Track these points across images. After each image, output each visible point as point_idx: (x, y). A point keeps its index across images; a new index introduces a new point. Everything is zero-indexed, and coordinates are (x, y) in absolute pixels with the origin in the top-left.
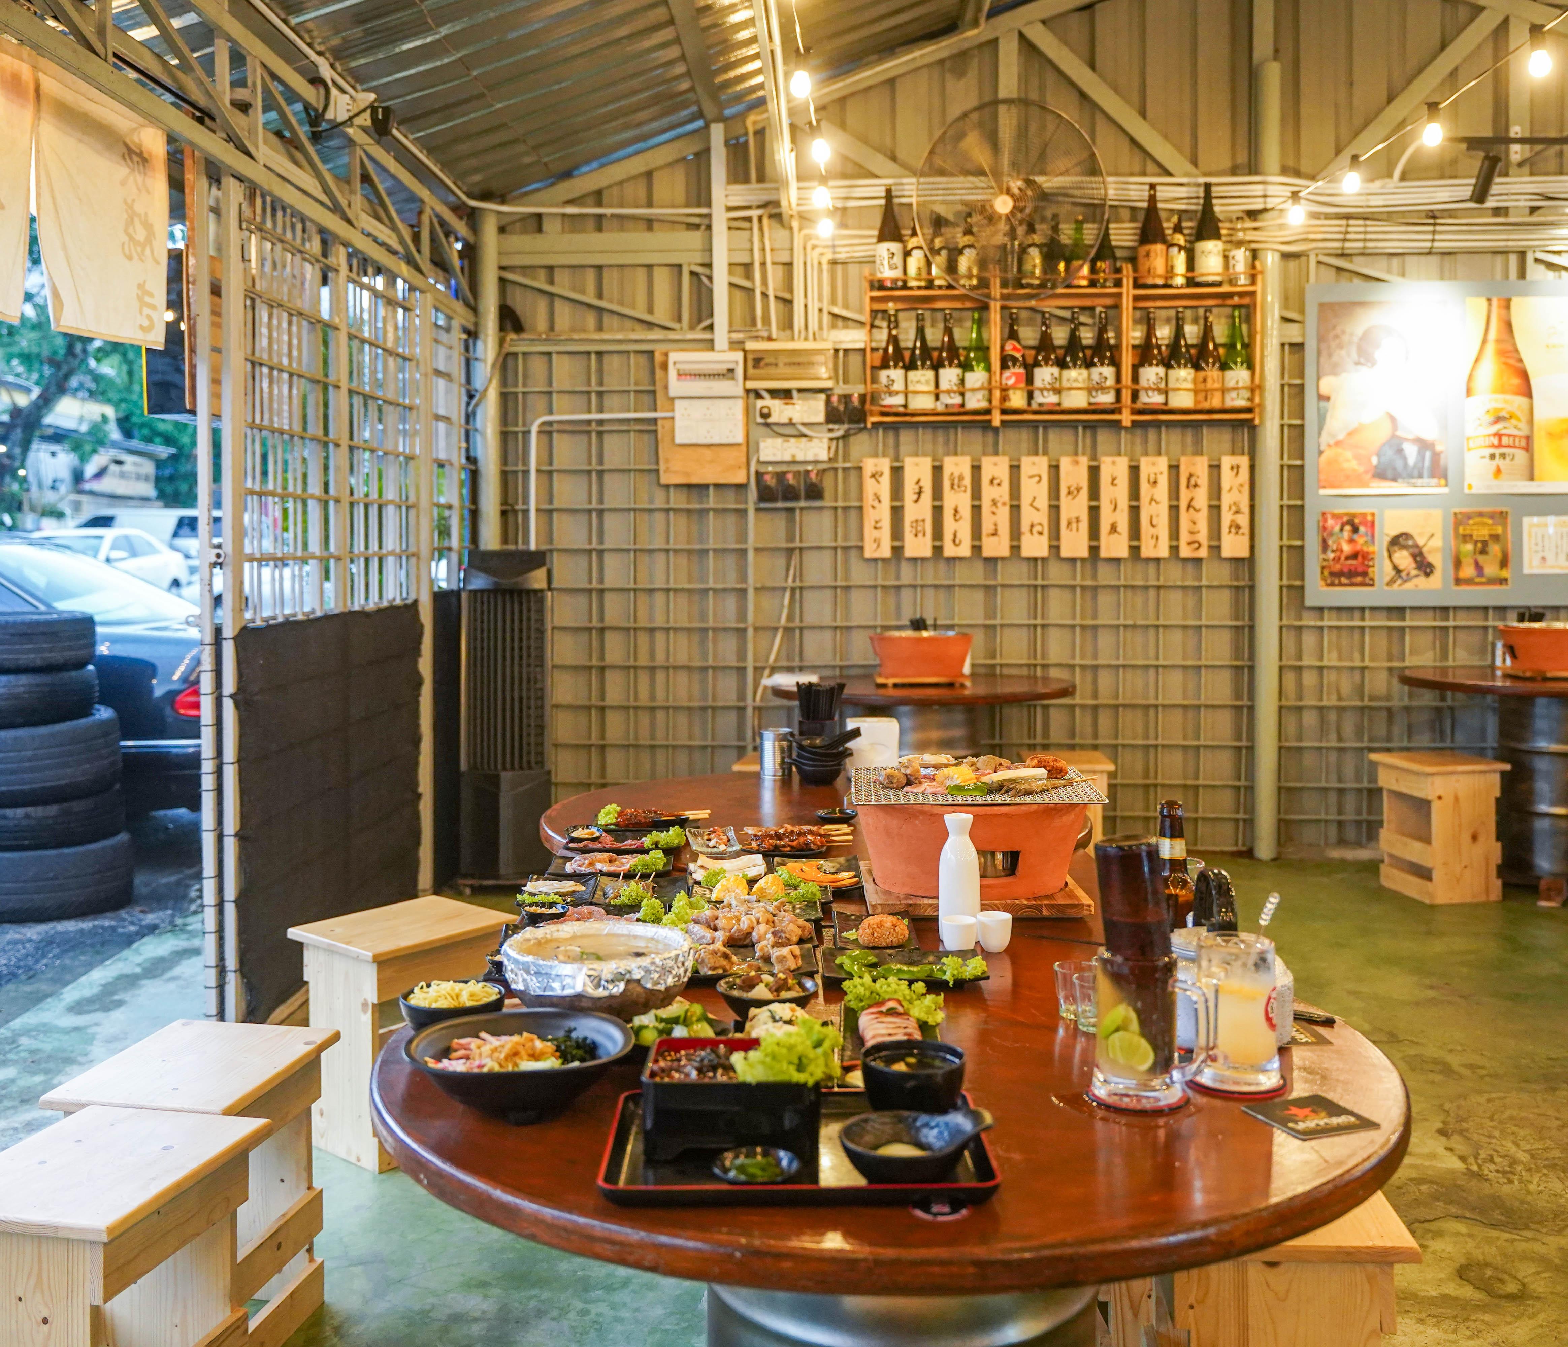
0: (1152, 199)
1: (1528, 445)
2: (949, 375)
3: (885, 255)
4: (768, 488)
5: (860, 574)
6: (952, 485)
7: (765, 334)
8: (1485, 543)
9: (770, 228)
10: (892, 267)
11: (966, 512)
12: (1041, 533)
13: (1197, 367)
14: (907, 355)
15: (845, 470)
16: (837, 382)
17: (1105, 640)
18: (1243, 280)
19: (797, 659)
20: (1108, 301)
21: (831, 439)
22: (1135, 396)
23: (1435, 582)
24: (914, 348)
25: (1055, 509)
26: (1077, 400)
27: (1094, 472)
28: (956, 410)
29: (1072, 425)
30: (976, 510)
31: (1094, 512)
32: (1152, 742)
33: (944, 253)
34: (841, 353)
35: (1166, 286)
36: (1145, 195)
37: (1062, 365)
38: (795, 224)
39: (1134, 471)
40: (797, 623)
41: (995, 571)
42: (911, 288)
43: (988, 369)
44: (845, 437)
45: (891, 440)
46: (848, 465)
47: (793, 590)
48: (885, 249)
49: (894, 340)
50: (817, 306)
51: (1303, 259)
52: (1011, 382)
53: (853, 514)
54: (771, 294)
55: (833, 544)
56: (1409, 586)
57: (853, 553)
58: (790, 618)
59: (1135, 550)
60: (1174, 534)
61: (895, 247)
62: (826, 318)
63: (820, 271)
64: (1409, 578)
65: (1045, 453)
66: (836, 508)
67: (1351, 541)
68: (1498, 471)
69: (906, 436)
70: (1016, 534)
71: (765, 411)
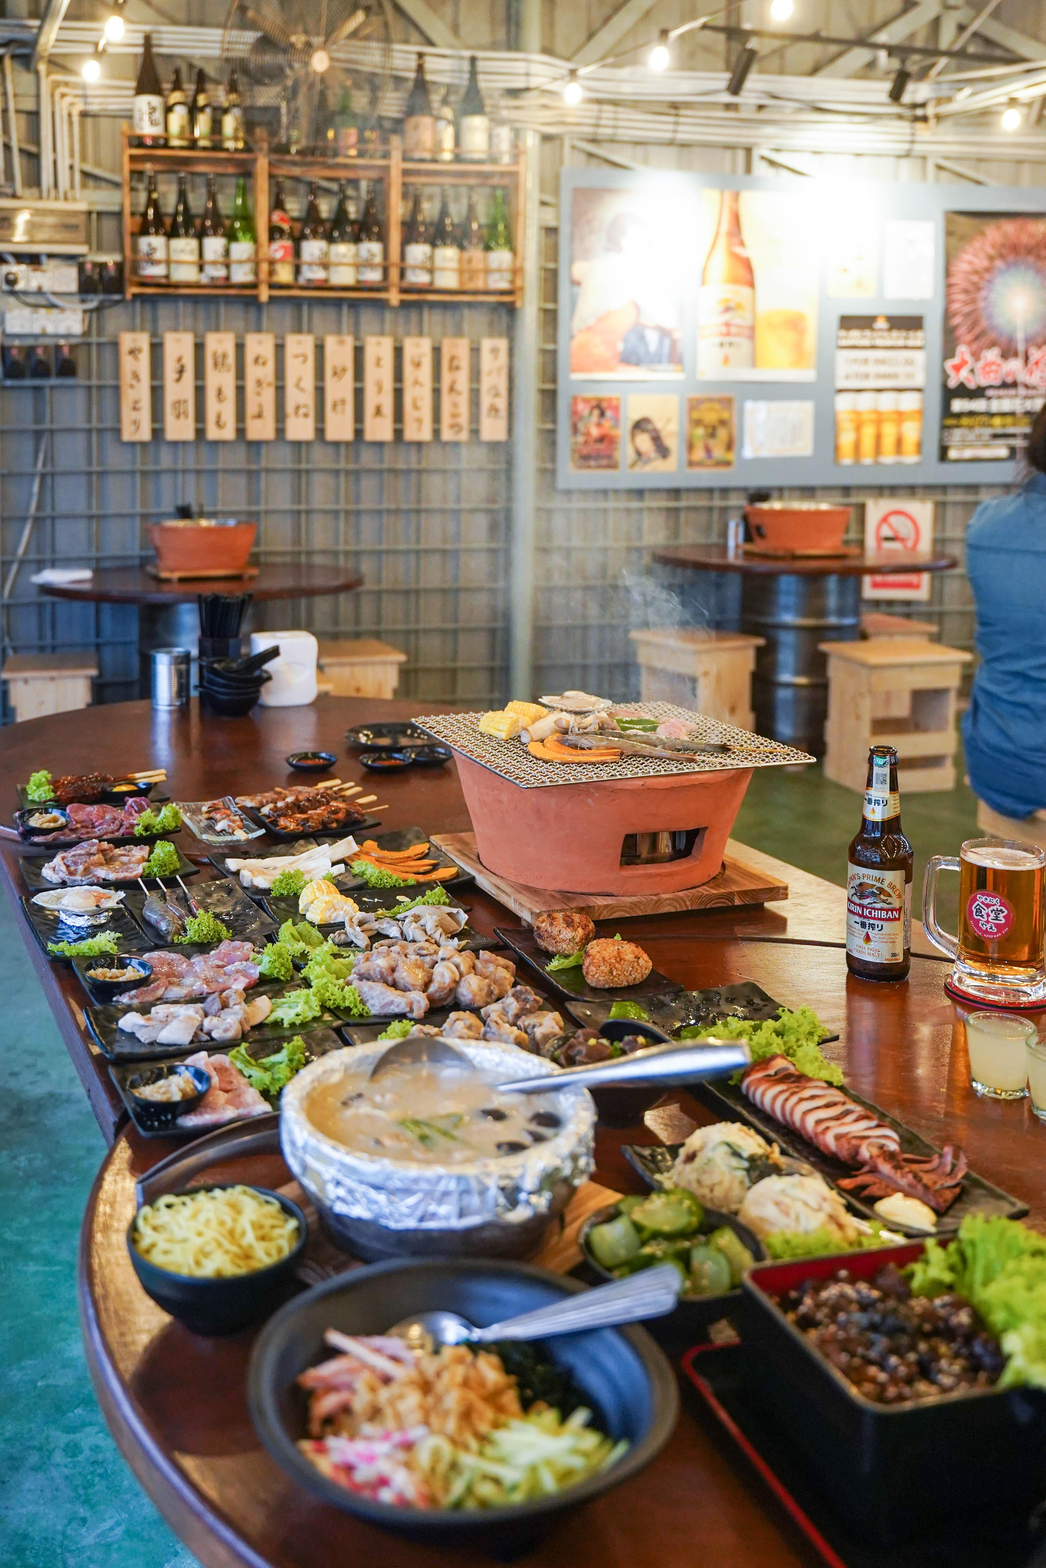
0: (420, 69)
1: (751, 333)
2: (214, 245)
3: (145, 109)
4: (15, 364)
5: (116, 459)
6: (216, 365)
7: (9, 191)
8: (714, 428)
9: (13, 70)
10: (153, 123)
11: (230, 393)
12: (306, 415)
13: (461, 247)
14: (168, 221)
15: (99, 345)
16: (90, 249)
17: (368, 524)
18: (506, 159)
19: (49, 550)
20: (374, 174)
21: (85, 311)
22: (402, 274)
23: (671, 465)
24: (176, 213)
25: (320, 392)
26: (344, 276)
27: (359, 353)
28: (221, 283)
29: (338, 303)
30: (240, 391)
31: (359, 394)
32: (412, 626)
33: (208, 110)
34: (94, 216)
35: (434, 161)
36: (413, 63)
37: (331, 240)
38: (42, 67)
39: (398, 352)
40: (48, 512)
41: (258, 454)
42: (173, 148)
43: (255, 240)
44: (98, 309)
45: (148, 315)
46: (103, 340)
47: (43, 476)
48: (146, 102)
49: (152, 203)
50: (68, 162)
51: (558, 142)
52: (279, 255)
53: (108, 394)
54: (15, 145)
55: (87, 426)
56: (648, 468)
57: (109, 437)
58: (39, 507)
59: (398, 433)
60: (437, 418)
61: (155, 100)
62: (78, 177)
63: (71, 124)
64: (649, 461)
65: (310, 331)
66: (89, 388)
67: (599, 425)
68: (726, 360)
69: (164, 311)
70: (281, 416)
71: (11, 277)
